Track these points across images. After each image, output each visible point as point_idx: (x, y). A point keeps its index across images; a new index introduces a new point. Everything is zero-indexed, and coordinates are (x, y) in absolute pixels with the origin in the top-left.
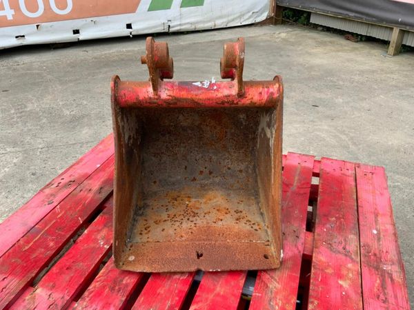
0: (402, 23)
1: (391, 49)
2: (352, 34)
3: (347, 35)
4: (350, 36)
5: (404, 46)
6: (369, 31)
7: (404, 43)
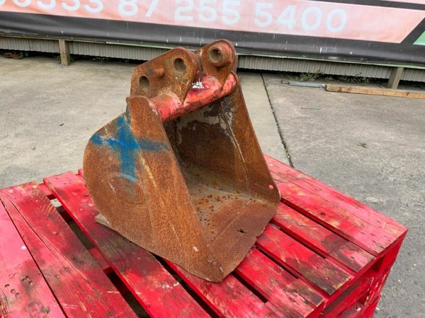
0: (65, 35)
1: (64, 60)
2: (12, 51)
3: (7, 54)
4: (10, 53)
5: (72, 56)
6: (31, 46)
7: (71, 53)
